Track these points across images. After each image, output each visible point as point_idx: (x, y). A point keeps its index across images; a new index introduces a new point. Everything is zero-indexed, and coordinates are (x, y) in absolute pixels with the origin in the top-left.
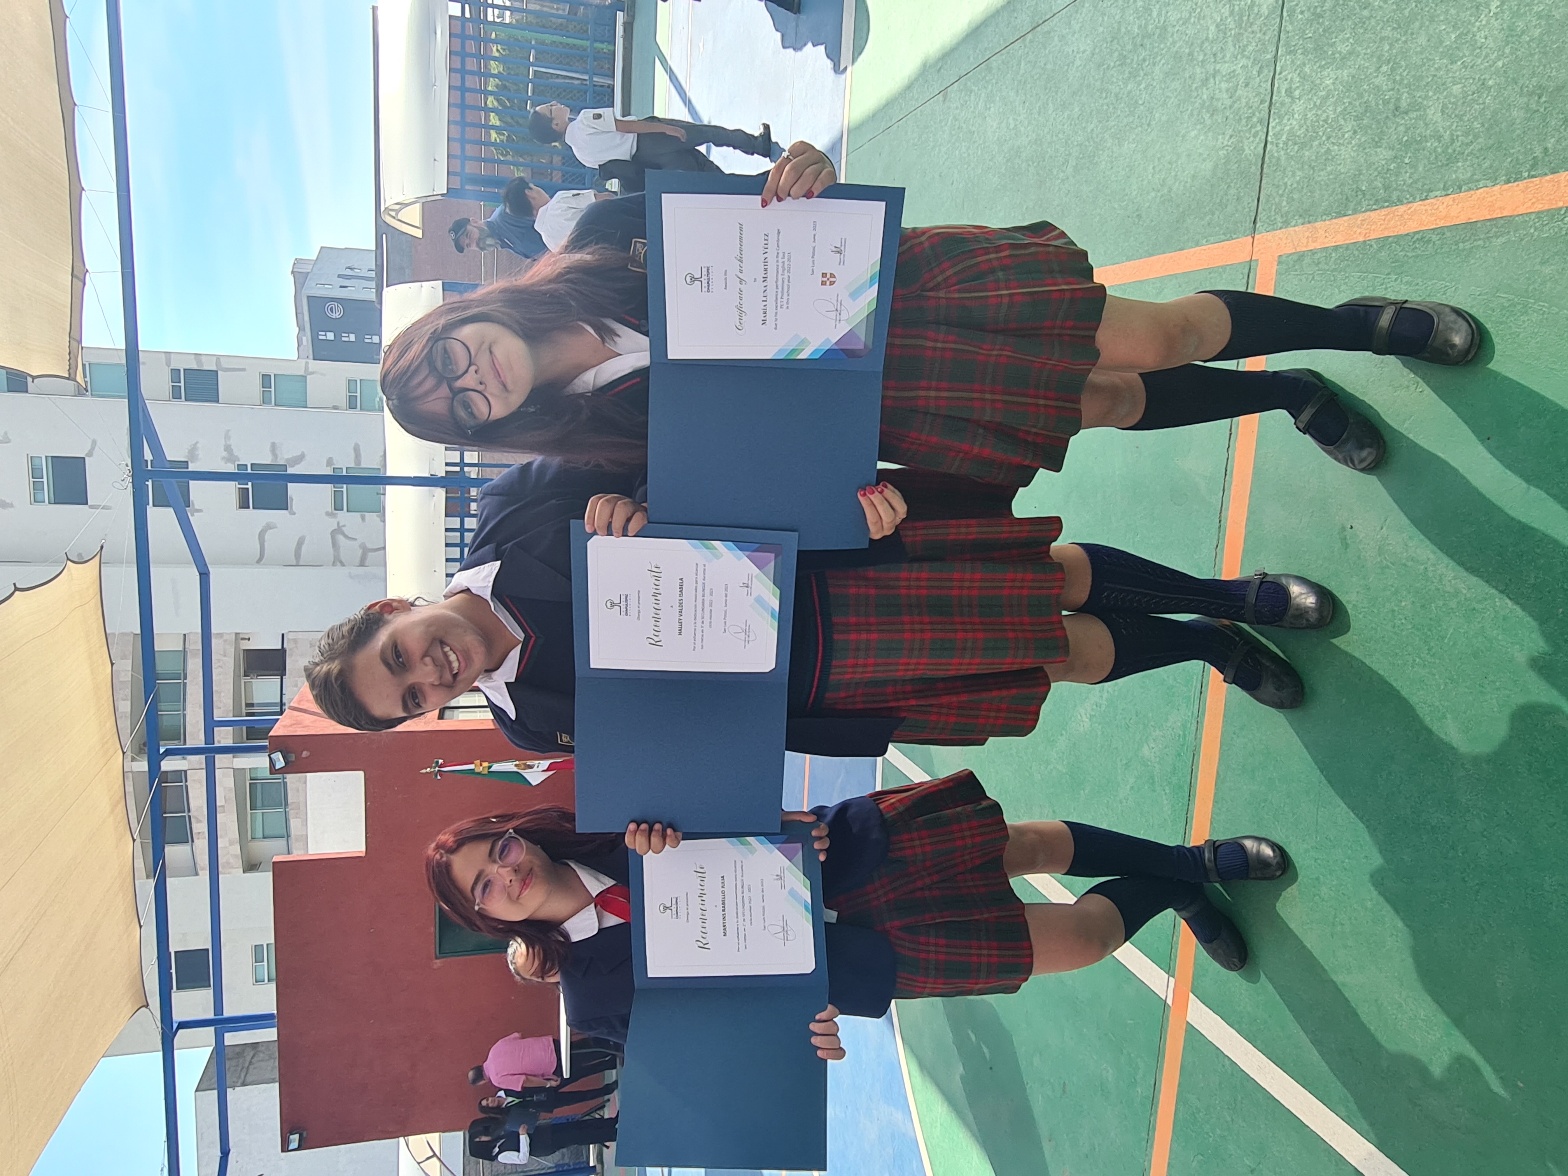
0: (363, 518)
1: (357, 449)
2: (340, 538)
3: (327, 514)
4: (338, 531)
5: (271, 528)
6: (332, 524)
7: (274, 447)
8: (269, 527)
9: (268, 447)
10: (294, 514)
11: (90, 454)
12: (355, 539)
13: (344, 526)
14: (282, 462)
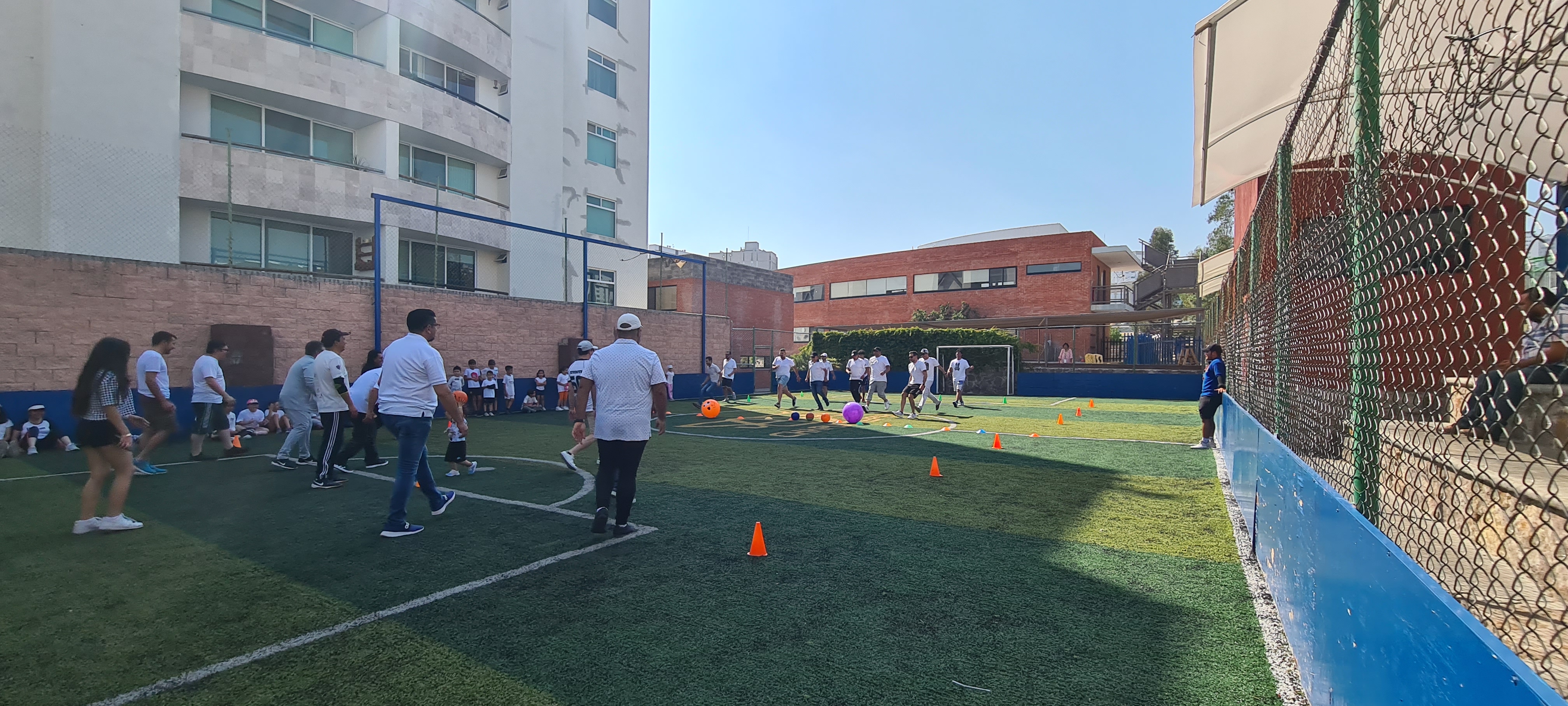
0: (583, 217)
1: (626, 223)
2: (569, 195)
3: (586, 190)
4: (575, 196)
6: (579, 191)
7: (626, 163)
8: (577, 140)
9: (628, 160)
10: (586, 163)
11: (619, 33)
12: (568, 207)
13: (578, 200)
14: (619, 166)
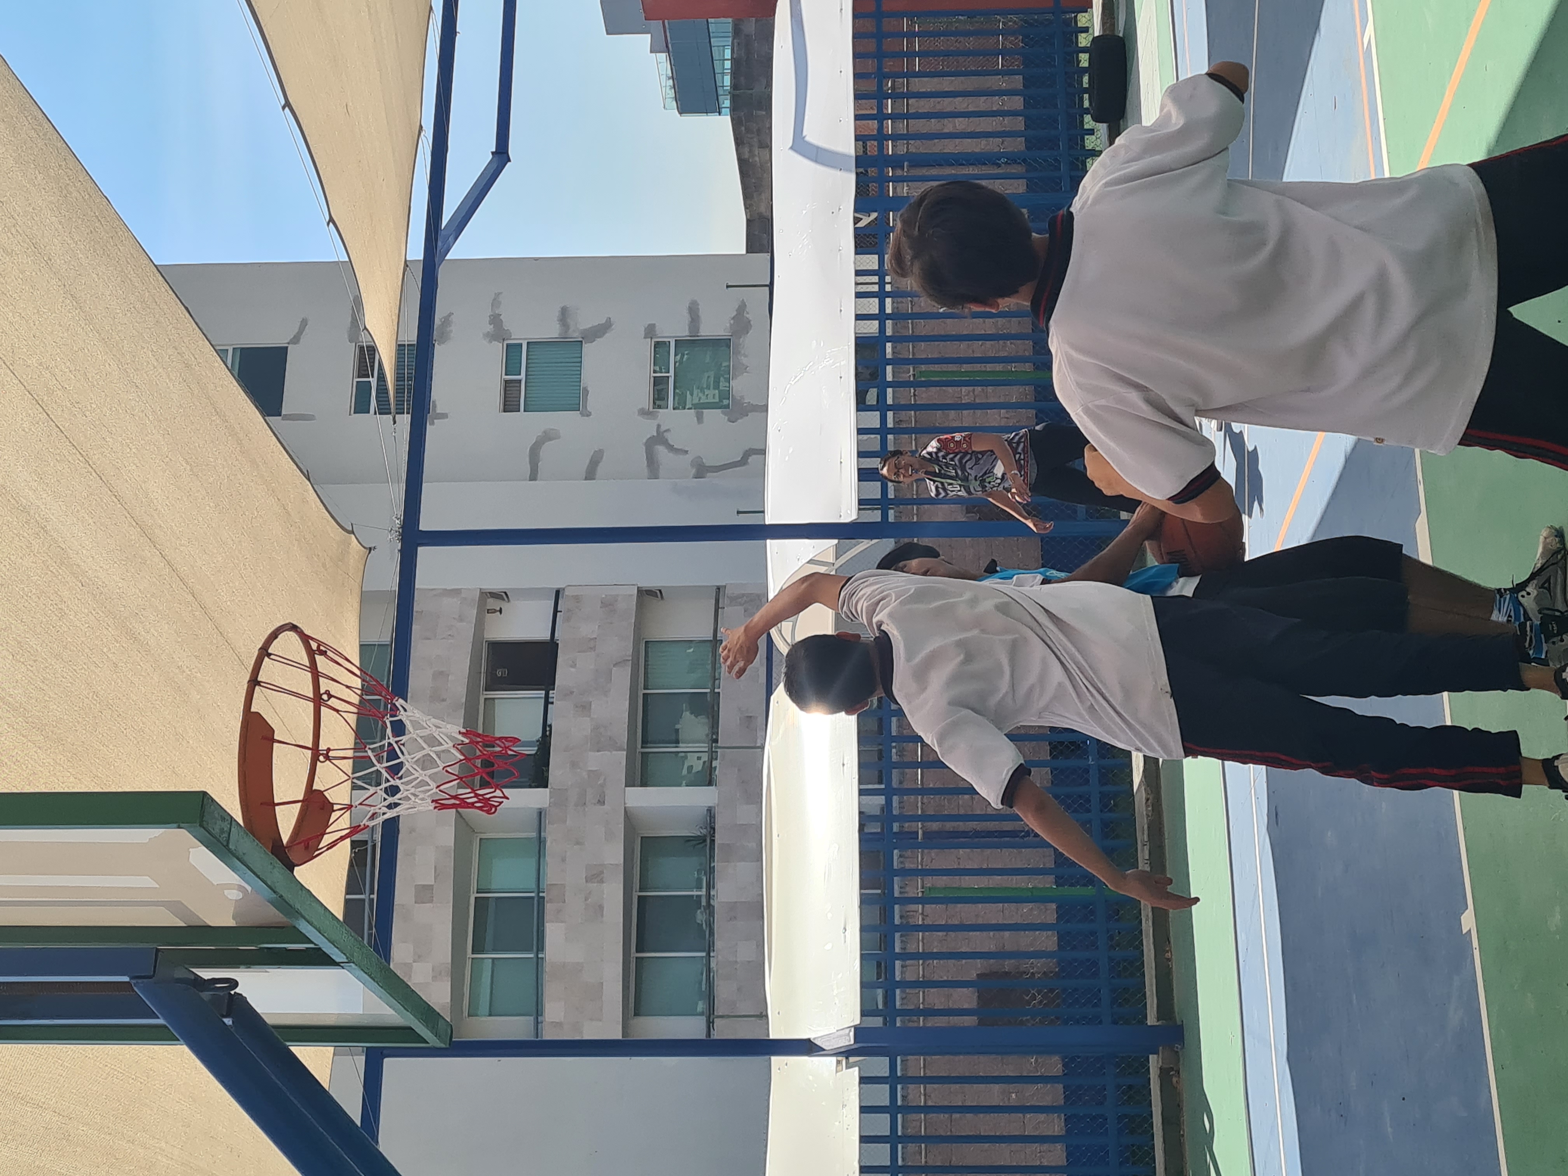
0: (700, 419)
1: (693, 310)
2: (661, 450)
3: (643, 413)
4: (659, 438)
5: (550, 439)
6: (649, 428)
7: (564, 315)
8: (547, 436)
9: (556, 313)
10: (589, 415)
11: (295, 341)
12: (686, 452)
13: (668, 430)
14: (576, 336)
